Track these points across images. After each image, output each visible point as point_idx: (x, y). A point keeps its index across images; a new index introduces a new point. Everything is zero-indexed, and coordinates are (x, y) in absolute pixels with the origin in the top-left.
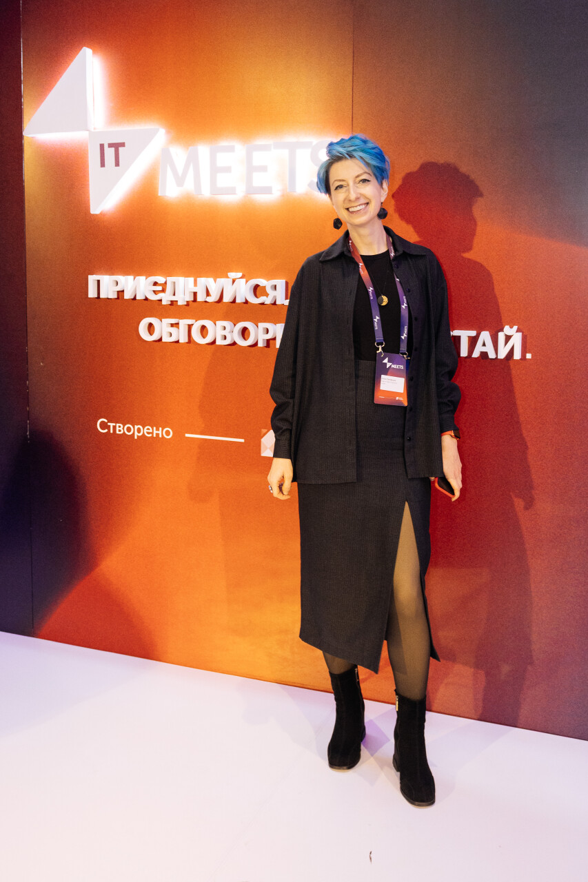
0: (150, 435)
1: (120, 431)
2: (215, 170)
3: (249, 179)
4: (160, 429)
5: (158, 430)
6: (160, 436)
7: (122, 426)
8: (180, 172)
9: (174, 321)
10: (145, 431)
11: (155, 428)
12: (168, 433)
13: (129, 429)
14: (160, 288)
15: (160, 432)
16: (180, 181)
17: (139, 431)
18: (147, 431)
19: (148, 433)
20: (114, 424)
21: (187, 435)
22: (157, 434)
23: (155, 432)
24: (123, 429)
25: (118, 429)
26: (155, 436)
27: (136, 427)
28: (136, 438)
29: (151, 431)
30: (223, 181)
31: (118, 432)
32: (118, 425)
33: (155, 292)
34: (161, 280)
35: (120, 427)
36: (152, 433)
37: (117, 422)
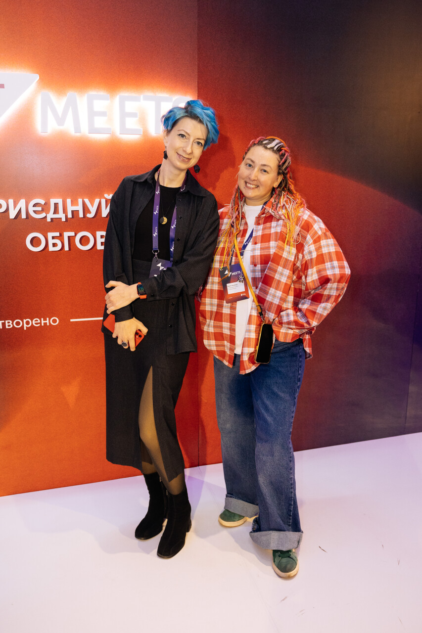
0: (39, 325)
1: (9, 326)
2: (92, 114)
3: (123, 123)
4: (48, 319)
5: (45, 320)
6: (48, 324)
7: (11, 322)
8: (60, 113)
9: (57, 234)
10: (34, 322)
11: (42, 319)
12: (54, 321)
13: (18, 323)
14: (39, 209)
15: (47, 321)
16: (61, 121)
17: (28, 323)
18: (35, 322)
19: (36, 324)
20: (3, 321)
21: (72, 320)
22: (45, 324)
23: (43, 322)
24: (13, 324)
25: (7, 324)
26: (43, 325)
27: (25, 321)
28: (25, 329)
29: (39, 321)
30: (100, 122)
31: (7, 327)
32: (7, 321)
33: (35, 212)
34: (42, 202)
35: (9, 323)
36: (41, 323)
37: (5, 320)
